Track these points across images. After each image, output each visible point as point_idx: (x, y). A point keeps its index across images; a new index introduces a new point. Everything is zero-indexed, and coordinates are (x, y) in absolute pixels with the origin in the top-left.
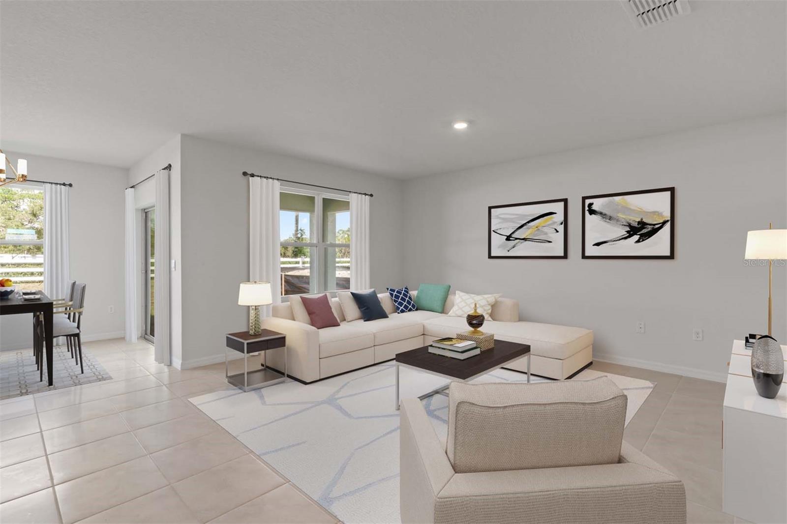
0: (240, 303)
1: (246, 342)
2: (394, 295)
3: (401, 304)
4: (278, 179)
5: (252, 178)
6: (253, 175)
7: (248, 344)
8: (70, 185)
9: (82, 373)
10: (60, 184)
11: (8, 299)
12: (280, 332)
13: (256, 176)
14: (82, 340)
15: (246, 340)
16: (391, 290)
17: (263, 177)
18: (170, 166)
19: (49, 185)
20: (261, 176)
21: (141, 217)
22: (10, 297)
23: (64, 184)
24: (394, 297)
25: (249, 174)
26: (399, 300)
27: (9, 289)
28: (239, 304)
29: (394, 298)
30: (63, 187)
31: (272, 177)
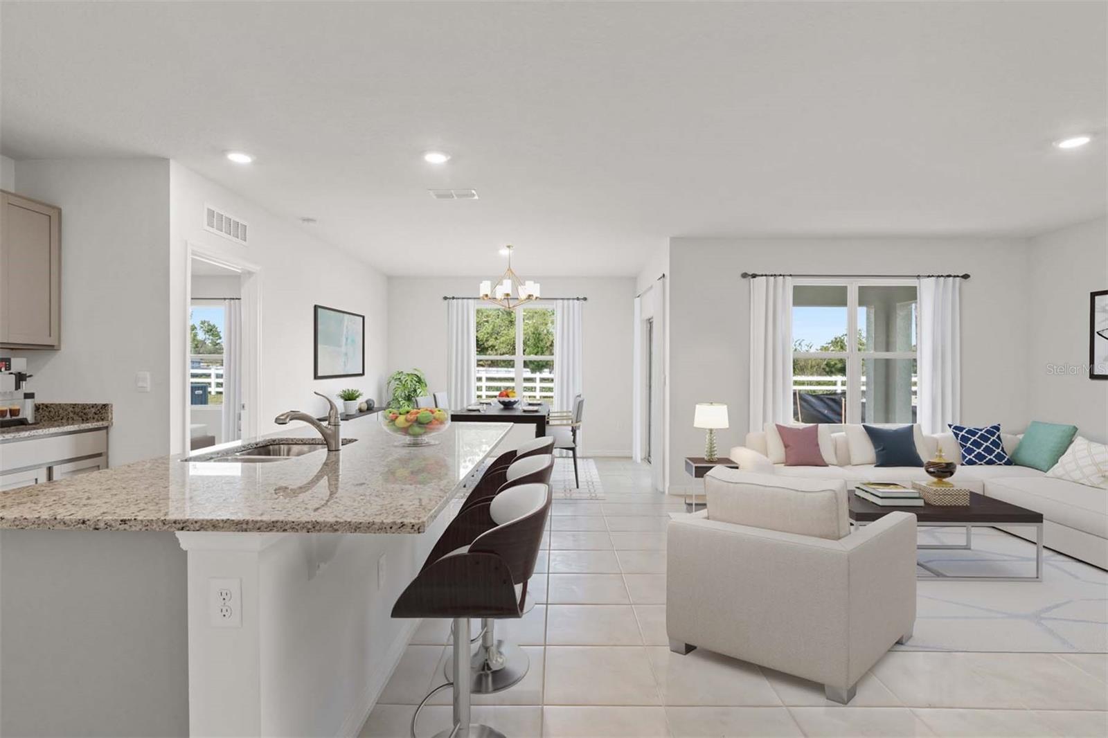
0: (697, 424)
1: (694, 465)
2: (960, 436)
3: (969, 451)
4: (791, 275)
5: (754, 279)
6: (754, 276)
7: (696, 467)
8: (585, 299)
9: (578, 487)
10: (574, 299)
11: (512, 409)
12: (735, 461)
13: (759, 276)
14: (578, 454)
15: (695, 463)
16: (956, 428)
17: (769, 276)
18: (664, 275)
19: (561, 301)
20: (766, 275)
21: (646, 327)
22: (515, 406)
23: (578, 299)
24: (959, 438)
25: (749, 275)
26: (968, 445)
27: (512, 400)
28: (695, 426)
29: (959, 441)
30: (576, 301)
31: (782, 274)
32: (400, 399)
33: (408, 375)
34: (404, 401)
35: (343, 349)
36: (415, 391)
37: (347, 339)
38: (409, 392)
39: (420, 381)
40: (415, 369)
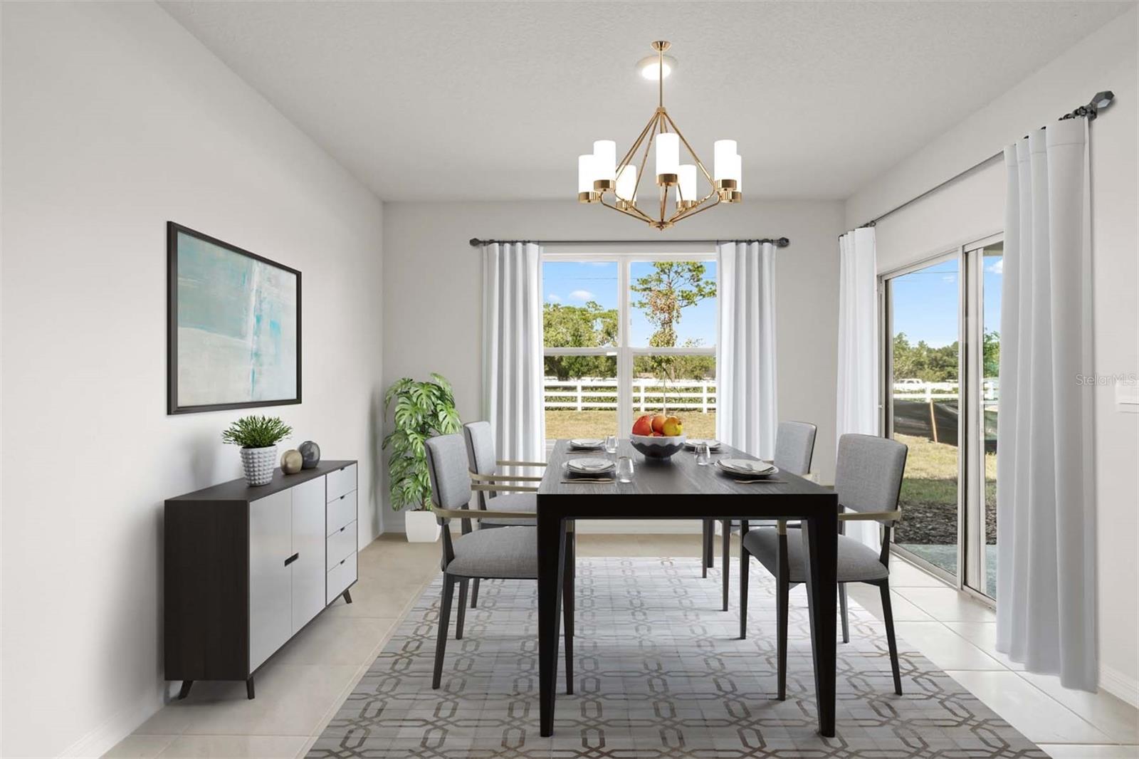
32: (408, 432)
33: (423, 385)
34: (415, 436)
35: (250, 342)
36: (435, 415)
37: (259, 319)
38: (423, 417)
39: (442, 396)
40: (435, 375)
